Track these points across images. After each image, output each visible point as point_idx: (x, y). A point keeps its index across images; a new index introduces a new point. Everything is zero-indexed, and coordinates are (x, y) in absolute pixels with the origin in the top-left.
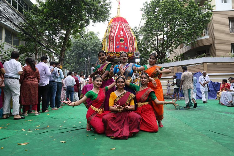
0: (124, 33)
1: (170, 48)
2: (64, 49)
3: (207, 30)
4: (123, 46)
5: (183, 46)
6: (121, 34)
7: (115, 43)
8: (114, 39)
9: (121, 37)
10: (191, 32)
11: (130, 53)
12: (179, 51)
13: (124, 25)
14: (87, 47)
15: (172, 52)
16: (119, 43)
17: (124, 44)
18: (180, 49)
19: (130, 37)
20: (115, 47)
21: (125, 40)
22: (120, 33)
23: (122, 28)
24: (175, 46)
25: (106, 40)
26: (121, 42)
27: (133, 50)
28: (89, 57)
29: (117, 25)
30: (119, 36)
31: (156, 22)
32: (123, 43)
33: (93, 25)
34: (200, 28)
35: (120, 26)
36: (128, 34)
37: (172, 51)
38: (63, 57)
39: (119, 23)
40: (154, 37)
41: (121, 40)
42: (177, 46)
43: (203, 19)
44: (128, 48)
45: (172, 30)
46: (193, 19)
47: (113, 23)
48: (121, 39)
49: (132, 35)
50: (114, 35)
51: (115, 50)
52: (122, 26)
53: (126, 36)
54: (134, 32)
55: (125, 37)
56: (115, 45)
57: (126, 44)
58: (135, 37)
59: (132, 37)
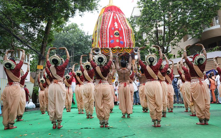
0: (119, 25)
1: (172, 41)
2: (45, 45)
3: (217, 18)
4: (118, 41)
5: (188, 38)
6: (116, 27)
7: (108, 37)
8: (107, 33)
9: (115, 29)
10: (198, 21)
11: (128, 49)
12: (183, 45)
13: (118, 15)
14: (69, 43)
15: (175, 47)
16: (114, 37)
17: (119, 38)
18: (184, 42)
19: (126, 30)
20: (108, 41)
21: (120, 34)
22: (114, 25)
23: (117, 19)
24: (178, 38)
25: (97, 33)
26: (116, 36)
27: (130, 44)
28: (73, 54)
29: (110, 16)
30: (113, 29)
31: (156, 11)
32: (118, 36)
33: (80, 15)
34: (210, 16)
35: (113, 16)
36: (123, 26)
37: (176, 45)
38: (43, 55)
39: (113, 13)
40: (153, 29)
41: (115, 34)
42: (180, 39)
43: (212, 4)
44: (124, 43)
45: (174, 20)
46: (200, 5)
47: (105, 13)
48: (116, 32)
49: (128, 27)
50: (107, 28)
51: (108, 45)
52: (116, 16)
53: (122, 29)
54: (130, 23)
55: (120, 29)
56: (108, 39)
57: (121, 38)
58: (132, 29)
59: (129, 30)
